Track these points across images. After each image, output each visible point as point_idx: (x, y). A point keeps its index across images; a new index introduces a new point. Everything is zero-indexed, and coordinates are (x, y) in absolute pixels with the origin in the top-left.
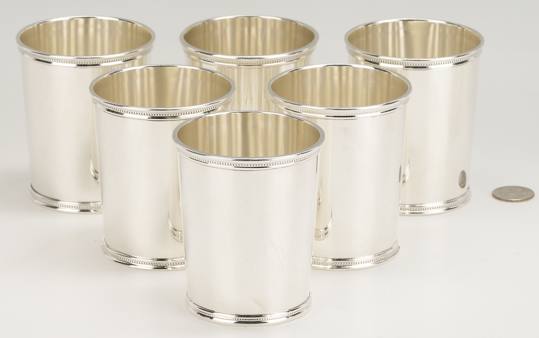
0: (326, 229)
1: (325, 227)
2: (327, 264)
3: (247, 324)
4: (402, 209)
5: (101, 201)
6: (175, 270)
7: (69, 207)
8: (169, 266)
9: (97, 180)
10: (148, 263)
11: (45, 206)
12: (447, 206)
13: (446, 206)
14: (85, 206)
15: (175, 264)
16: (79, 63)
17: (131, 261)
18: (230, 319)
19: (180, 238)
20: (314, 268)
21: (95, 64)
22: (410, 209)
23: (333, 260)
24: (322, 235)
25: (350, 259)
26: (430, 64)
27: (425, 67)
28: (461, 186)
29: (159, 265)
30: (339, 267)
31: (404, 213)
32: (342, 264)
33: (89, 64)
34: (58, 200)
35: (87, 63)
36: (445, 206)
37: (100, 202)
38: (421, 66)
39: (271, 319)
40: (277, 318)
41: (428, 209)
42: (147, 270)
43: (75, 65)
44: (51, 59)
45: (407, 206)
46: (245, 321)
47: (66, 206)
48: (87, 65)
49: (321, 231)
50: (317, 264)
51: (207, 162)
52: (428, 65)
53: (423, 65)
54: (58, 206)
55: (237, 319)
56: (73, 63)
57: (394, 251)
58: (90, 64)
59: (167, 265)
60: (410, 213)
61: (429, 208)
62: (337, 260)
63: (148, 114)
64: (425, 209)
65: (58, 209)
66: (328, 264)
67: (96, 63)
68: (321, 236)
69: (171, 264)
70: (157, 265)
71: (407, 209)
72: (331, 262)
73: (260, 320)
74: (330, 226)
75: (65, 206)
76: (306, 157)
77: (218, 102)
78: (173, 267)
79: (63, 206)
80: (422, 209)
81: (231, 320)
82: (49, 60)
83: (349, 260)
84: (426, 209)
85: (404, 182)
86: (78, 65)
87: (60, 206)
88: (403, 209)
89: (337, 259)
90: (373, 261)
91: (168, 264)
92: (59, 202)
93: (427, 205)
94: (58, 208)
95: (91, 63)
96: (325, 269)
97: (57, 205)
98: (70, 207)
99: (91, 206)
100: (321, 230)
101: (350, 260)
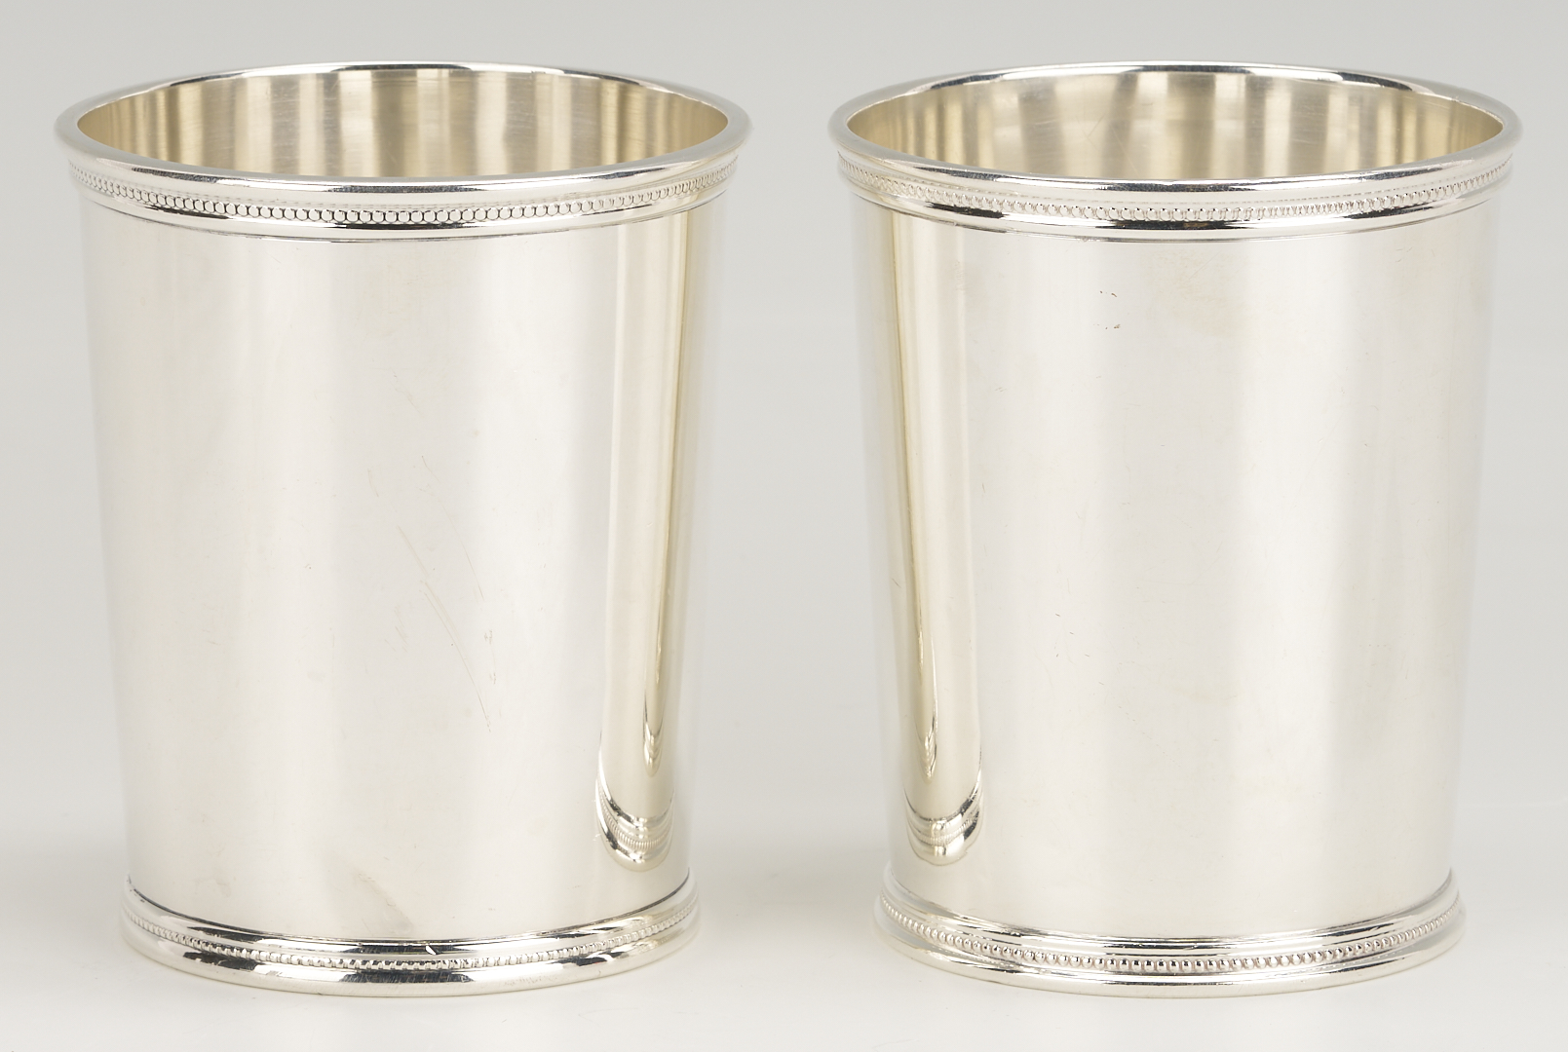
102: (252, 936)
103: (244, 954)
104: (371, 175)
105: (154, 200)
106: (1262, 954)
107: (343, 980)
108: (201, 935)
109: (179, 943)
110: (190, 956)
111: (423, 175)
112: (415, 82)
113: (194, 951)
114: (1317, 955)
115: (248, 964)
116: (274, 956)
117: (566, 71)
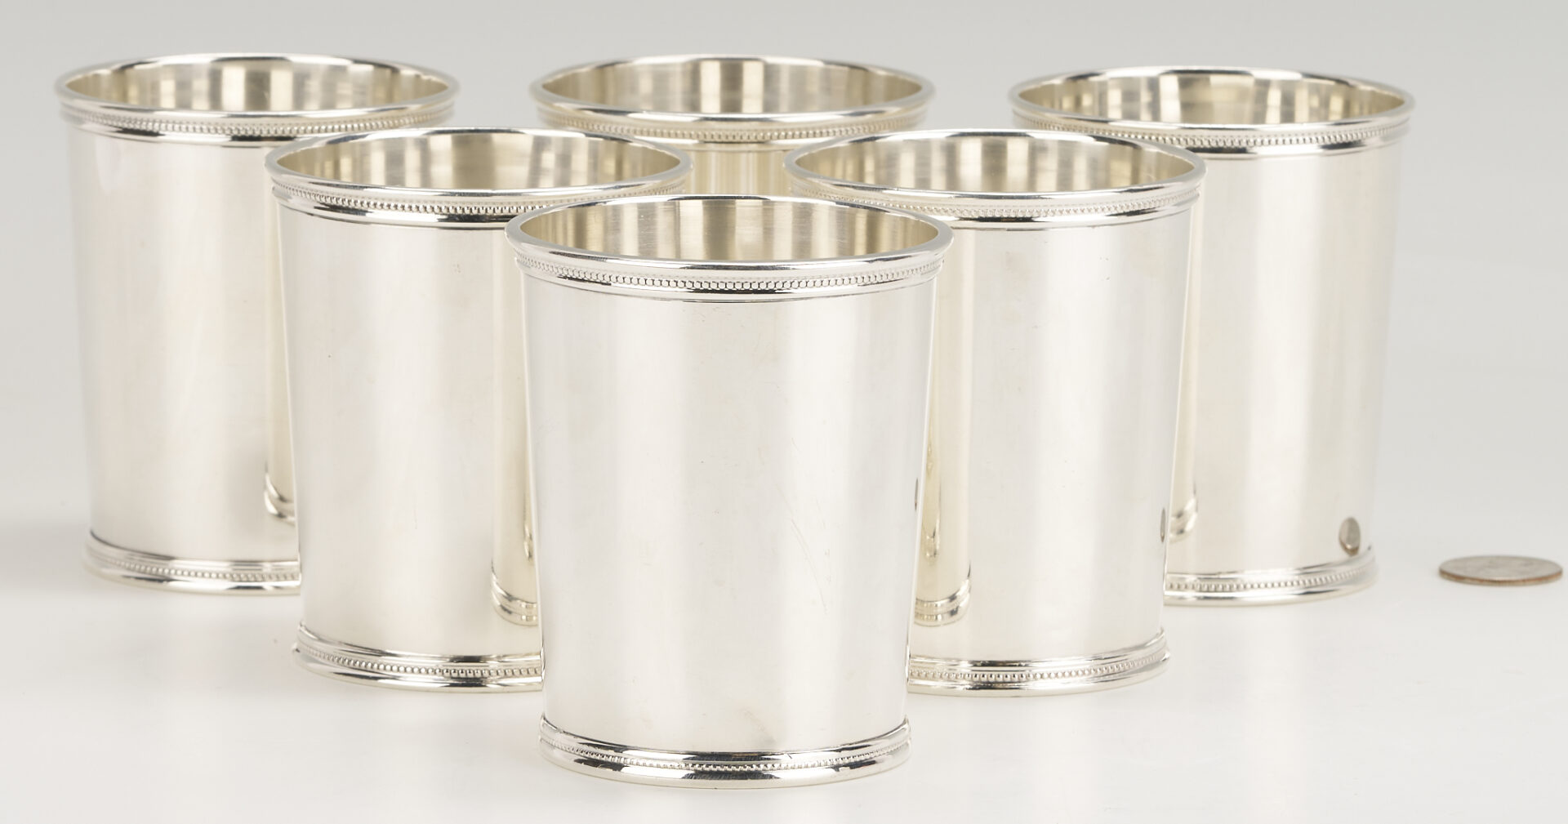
0: (953, 598)
1: (951, 594)
2: (956, 678)
3: (720, 778)
4: (1176, 586)
5: (299, 559)
6: (508, 692)
7: (199, 574)
8: (491, 678)
9: (284, 520)
10: (430, 671)
11: (133, 581)
12: (1307, 582)
13: (1304, 582)
14: (246, 572)
15: (510, 674)
16: (235, 133)
17: (382, 667)
18: (669, 766)
19: (524, 617)
20: (913, 691)
21: (284, 135)
22: (1199, 587)
23: (975, 666)
24: (942, 615)
25: (1022, 661)
26: (1259, 140)
27: (1243, 151)
28: (1346, 549)
29: (463, 675)
30: (989, 686)
31: (1181, 598)
32: (1001, 676)
33: (265, 134)
34: (170, 558)
35: (261, 131)
36: (1301, 582)
37: (296, 560)
38: (1233, 147)
39: (790, 766)
40: (810, 765)
41: (1252, 587)
42: (428, 691)
43: (224, 139)
44: (154, 122)
45: (1191, 579)
46: (715, 769)
47: (193, 574)
48: (259, 139)
49: (939, 605)
50: (926, 677)
51: (607, 280)
52: (1251, 144)
53: (1236, 144)
54: (169, 573)
55: (690, 765)
56: (220, 132)
57: (1151, 656)
58: (269, 135)
59: (486, 674)
60: (1199, 598)
61: (1256, 586)
62: (984, 664)
63: (436, 208)
64: (1242, 586)
65: (172, 584)
66: (959, 677)
67: (287, 134)
68: (939, 617)
69: (498, 674)
70: (455, 675)
71: (1191, 586)
72: (969, 671)
73: (759, 769)
74: (963, 592)
75: (189, 574)
76: (895, 274)
77: (638, 185)
78: (504, 681)
79: (182, 574)
80: (1235, 586)
81: (673, 767)
82: (150, 128)
83: (1020, 666)
84: (1245, 587)
85: (1181, 531)
86: (235, 138)
87: (176, 574)
88: (1179, 587)
89: (984, 662)
90: (1090, 673)
91: (490, 674)
92: (176, 561)
93: (1248, 576)
94: (170, 580)
95: (272, 133)
96: (949, 694)
97: (166, 571)
98: (203, 575)
99: (265, 571)
100: (939, 603)
101: (1023, 664)
102: (620, 748)
103: (616, 760)
104: (701, 258)
105: (561, 272)
106: (1053, 671)
107: (683, 778)
108: (586, 748)
109: (570, 752)
110: (580, 761)
111: (741, 259)
112: (735, 208)
113: (582, 758)
114: (1092, 671)
115: (617, 767)
116: (635, 762)
117: (837, 203)
